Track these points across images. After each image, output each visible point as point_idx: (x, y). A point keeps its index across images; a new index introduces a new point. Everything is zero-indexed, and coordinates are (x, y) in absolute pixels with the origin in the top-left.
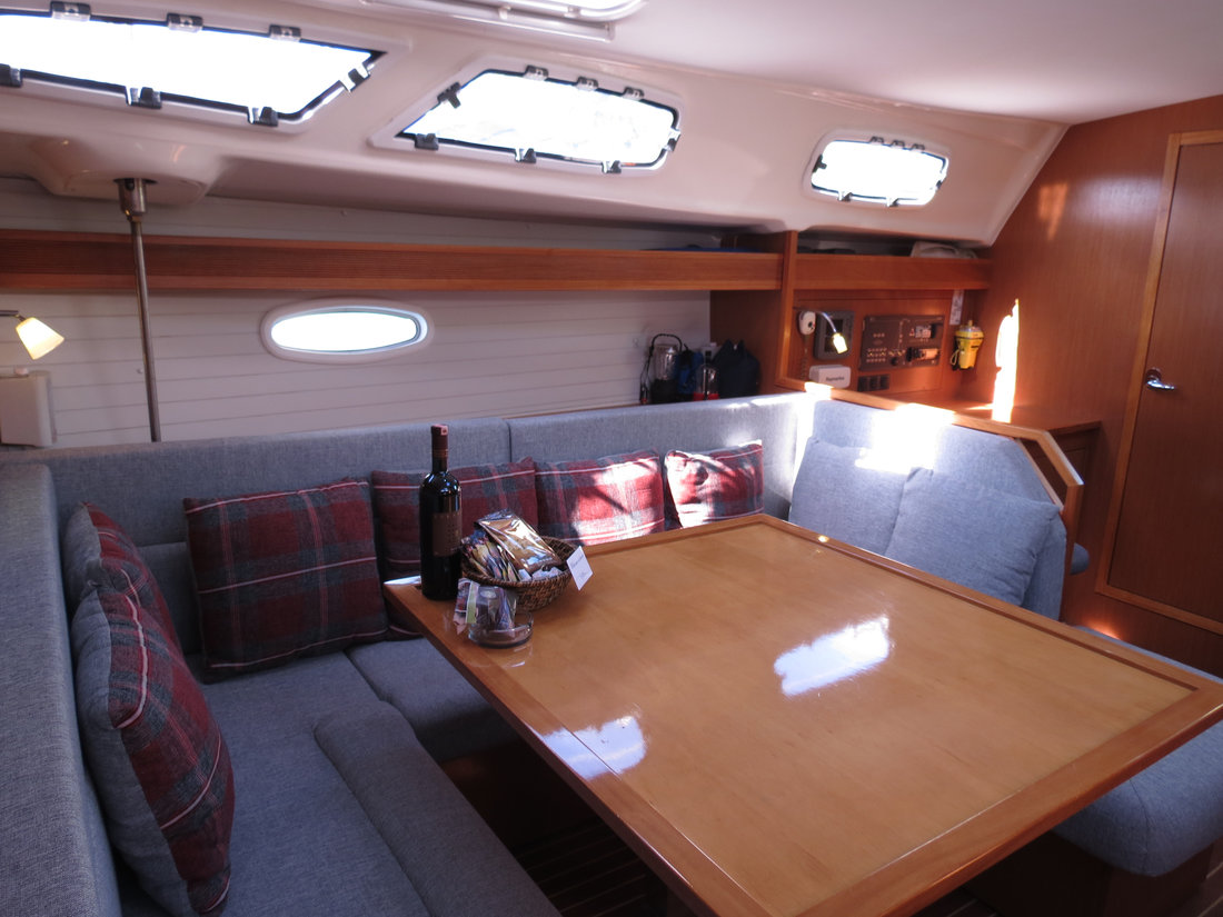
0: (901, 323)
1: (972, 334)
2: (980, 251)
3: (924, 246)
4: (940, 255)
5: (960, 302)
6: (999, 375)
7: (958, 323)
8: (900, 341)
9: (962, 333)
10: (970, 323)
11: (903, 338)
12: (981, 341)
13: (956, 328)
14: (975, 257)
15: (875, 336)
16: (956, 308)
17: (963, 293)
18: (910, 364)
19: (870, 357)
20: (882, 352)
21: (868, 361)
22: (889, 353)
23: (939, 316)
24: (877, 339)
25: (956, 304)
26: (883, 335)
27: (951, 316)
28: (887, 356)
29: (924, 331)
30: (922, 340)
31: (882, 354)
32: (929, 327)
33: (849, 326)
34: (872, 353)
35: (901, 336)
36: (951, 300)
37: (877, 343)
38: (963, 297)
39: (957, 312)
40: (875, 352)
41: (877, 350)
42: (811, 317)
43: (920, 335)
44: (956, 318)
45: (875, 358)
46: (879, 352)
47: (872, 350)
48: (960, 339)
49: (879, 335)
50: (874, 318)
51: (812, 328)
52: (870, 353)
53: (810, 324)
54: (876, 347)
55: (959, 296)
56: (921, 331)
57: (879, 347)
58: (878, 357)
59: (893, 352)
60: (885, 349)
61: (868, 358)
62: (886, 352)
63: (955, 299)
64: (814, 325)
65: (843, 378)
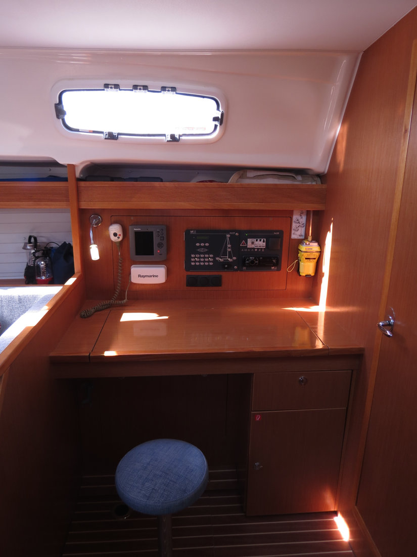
0: (228, 236)
2: (321, 176)
3: (251, 174)
5: (303, 220)
7: (302, 237)
8: (229, 250)
9: (303, 248)
10: (310, 239)
11: (232, 248)
12: (318, 254)
13: (300, 241)
15: (198, 244)
16: (298, 225)
17: (305, 213)
18: (244, 268)
19: (195, 261)
20: (208, 258)
21: (193, 264)
22: (217, 259)
23: (276, 231)
24: (200, 247)
25: (298, 222)
26: (207, 244)
27: (293, 232)
28: (215, 261)
29: (256, 243)
30: (256, 250)
31: (209, 259)
32: (264, 240)
33: (161, 237)
34: (197, 258)
35: (229, 246)
36: (291, 218)
37: (202, 250)
38: (306, 217)
39: (300, 228)
40: (200, 258)
41: (202, 256)
42: (115, 229)
43: (253, 246)
44: (298, 233)
45: (200, 262)
46: (204, 258)
47: (197, 256)
48: (300, 252)
49: (202, 244)
50: (195, 231)
51: (118, 238)
52: (194, 258)
53: (115, 235)
54: (200, 253)
55: (301, 216)
56: (253, 243)
57: (204, 253)
58: (204, 262)
59: (221, 258)
60: (211, 256)
61: (193, 262)
62: (214, 258)
63: (295, 217)
64: (120, 235)
65: (157, 276)
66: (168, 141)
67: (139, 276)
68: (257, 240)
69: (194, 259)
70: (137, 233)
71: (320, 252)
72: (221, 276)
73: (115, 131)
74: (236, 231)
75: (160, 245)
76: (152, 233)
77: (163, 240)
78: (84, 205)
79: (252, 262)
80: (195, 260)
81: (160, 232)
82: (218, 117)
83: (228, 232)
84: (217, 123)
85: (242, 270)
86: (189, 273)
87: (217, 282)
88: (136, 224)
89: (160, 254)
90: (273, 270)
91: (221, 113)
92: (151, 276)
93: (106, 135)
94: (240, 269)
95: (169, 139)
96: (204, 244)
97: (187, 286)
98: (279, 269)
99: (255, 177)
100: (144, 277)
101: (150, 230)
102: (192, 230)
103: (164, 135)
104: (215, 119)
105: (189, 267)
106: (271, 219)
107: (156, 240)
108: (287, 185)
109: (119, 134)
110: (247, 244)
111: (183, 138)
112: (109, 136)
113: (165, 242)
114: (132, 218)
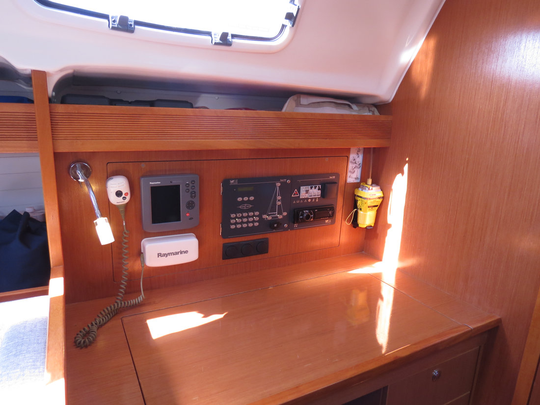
0: (278, 184)
1: (371, 194)
2: (382, 107)
3: (304, 101)
4: (329, 110)
5: (360, 159)
6: (389, 231)
7: (358, 181)
8: (279, 203)
9: (360, 192)
10: (370, 181)
11: (282, 200)
12: (380, 200)
13: (357, 186)
14: (377, 113)
15: (240, 199)
16: (354, 165)
17: (362, 151)
18: (296, 225)
19: (236, 223)
20: (252, 217)
21: (233, 227)
22: (265, 216)
23: (332, 174)
24: (243, 202)
25: (354, 162)
26: (252, 198)
27: (349, 174)
28: (261, 220)
29: (311, 191)
30: (309, 200)
31: (253, 219)
32: (319, 187)
33: (191, 193)
34: (238, 218)
35: (279, 198)
36: (348, 157)
37: (244, 207)
38: (362, 155)
39: (356, 170)
40: (242, 217)
41: (245, 214)
42: (117, 185)
43: (307, 196)
44: (354, 176)
45: (242, 223)
46: (248, 217)
47: (238, 215)
48: (359, 199)
49: (246, 199)
50: (237, 180)
51: (124, 198)
52: (235, 218)
53: (119, 194)
54: (242, 211)
55: (358, 154)
56: (307, 192)
57: (248, 211)
58: (248, 222)
59: (268, 215)
60: (257, 213)
61: (232, 224)
62: (260, 216)
63: (352, 156)
64: (126, 194)
65: (186, 252)
66: (216, 44)
67: (159, 255)
68: (311, 188)
69: (234, 221)
70: (154, 189)
71: (383, 198)
72: (267, 239)
73: (132, 17)
74: (287, 177)
75: (190, 205)
76: (178, 187)
77: (195, 196)
78: (64, 147)
79: (308, 217)
80: (237, 221)
81: (191, 185)
82: (292, 14)
83: (277, 178)
84: (288, 23)
85: (292, 229)
86: (227, 241)
87: (261, 248)
88: (150, 174)
89: (191, 219)
90: (328, 224)
91: (297, 7)
92: (177, 253)
93: (114, 21)
94: (290, 228)
95: (218, 40)
96: (247, 199)
97: (223, 259)
98: (333, 222)
99: (310, 105)
100: (166, 255)
101: (175, 183)
102: (232, 179)
103: (209, 34)
104: (289, 16)
105: (227, 232)
106: (327, 159)
107: (184, 198)
108: (342, 115)
109: (137, 23)
110: (299, 194)
111: (235, 40)
112: (119, 24)
113: (196, 200)
114: (143, 165)
